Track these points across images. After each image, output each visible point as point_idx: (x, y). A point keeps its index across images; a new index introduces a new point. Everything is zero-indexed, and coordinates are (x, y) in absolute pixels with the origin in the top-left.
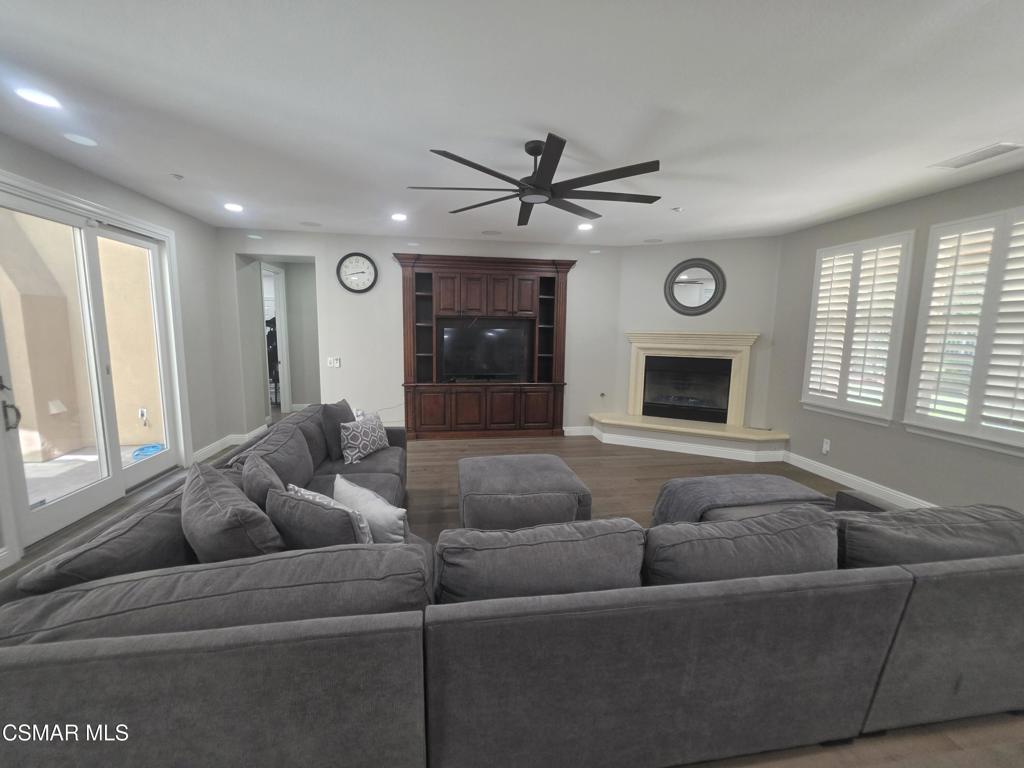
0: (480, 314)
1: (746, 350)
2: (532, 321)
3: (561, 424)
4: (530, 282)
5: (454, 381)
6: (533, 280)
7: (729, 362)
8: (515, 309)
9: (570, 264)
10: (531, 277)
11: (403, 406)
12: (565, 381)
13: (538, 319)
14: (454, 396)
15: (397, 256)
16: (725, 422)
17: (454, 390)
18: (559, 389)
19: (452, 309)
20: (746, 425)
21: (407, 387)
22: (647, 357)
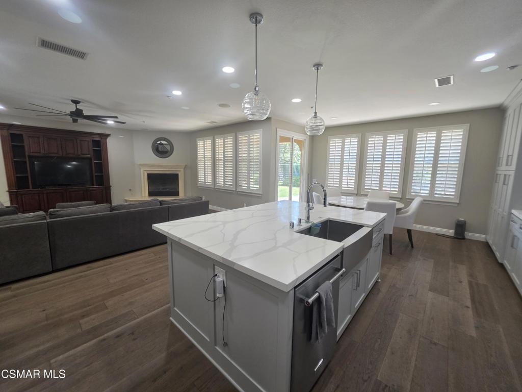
0: (57, 155)
1: (182, 170)
2: (90, 159)
4: (87, 142)
5: (45, 188)
6: (88, 141)
7: (177, 175)
8: (79, 153)
9: (107, 136)
10: (87, 140)
12: (111, 185)
13: (93, 159)
14: (45, 195)
16: (178, 195)
17: (45, 192)
18: (107, 189)
19: (40, 153)
21: (10, 192)
22: (148, 174)
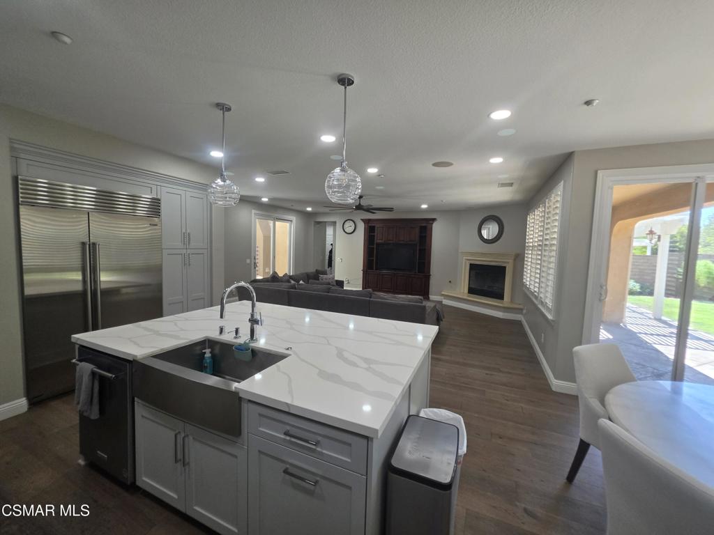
1: (511, 261)
2: (416, 245)
3: (428, 295)
5: (382, 270)
6: (416, 228)
7: (505, 267)
8: (408, 240)
9: (434, 220)
10: (415, 226)
11: (362, 279)
12: (431, 273)
13: (418, 245)
14: (381, 276)
15: (362, 220)
16: (503, 299)
17: (382, 274)
18: (428, 277)
19: (382, 240)
20: (512, 301)
21: (363, 271)
22: (471, 264)
